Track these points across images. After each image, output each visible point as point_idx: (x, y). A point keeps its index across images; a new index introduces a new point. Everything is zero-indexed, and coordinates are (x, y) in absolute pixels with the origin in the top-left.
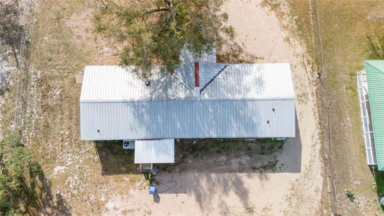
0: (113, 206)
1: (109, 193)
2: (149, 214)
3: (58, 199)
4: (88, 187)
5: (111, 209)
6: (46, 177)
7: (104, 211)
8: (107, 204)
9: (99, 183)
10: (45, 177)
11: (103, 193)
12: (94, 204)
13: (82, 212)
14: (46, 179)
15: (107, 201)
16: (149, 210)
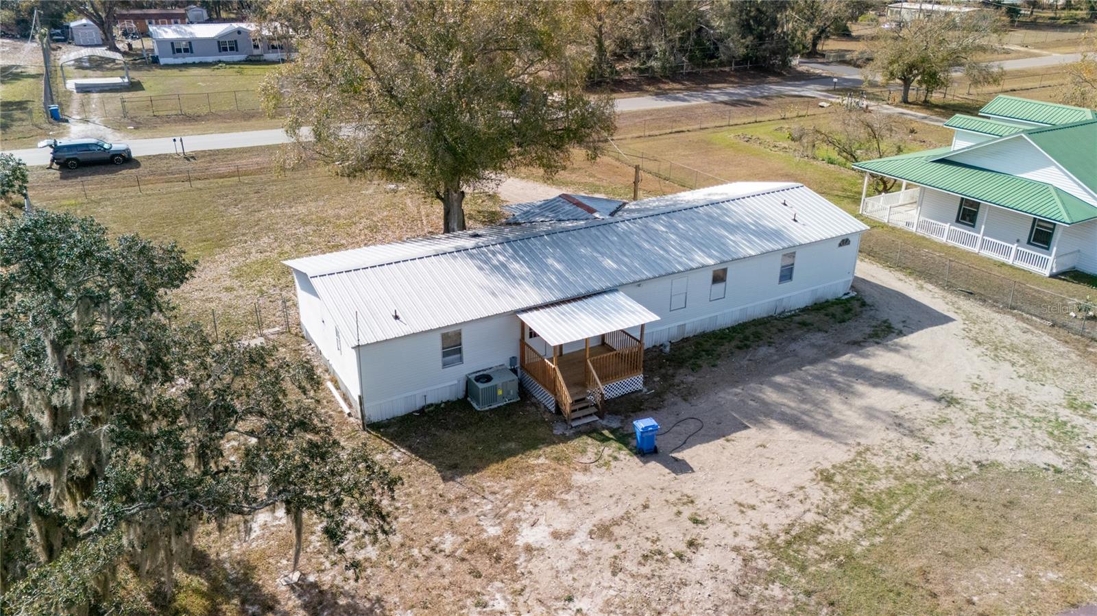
0: (546, 534)
1: (505, 510)
2: (690, 505)
3: (299, 596)
4: (412, 523)
5: (547, 544)
6: (218, 554)
7: (522, 559)
8: (519, 538)
9: (449, 501)
10: (213, 557)
11: (482, 517)
12: (468, 557)
13: (434, 593)
14: (219, 562)
15: (512, 531)
16: (678, 495)
